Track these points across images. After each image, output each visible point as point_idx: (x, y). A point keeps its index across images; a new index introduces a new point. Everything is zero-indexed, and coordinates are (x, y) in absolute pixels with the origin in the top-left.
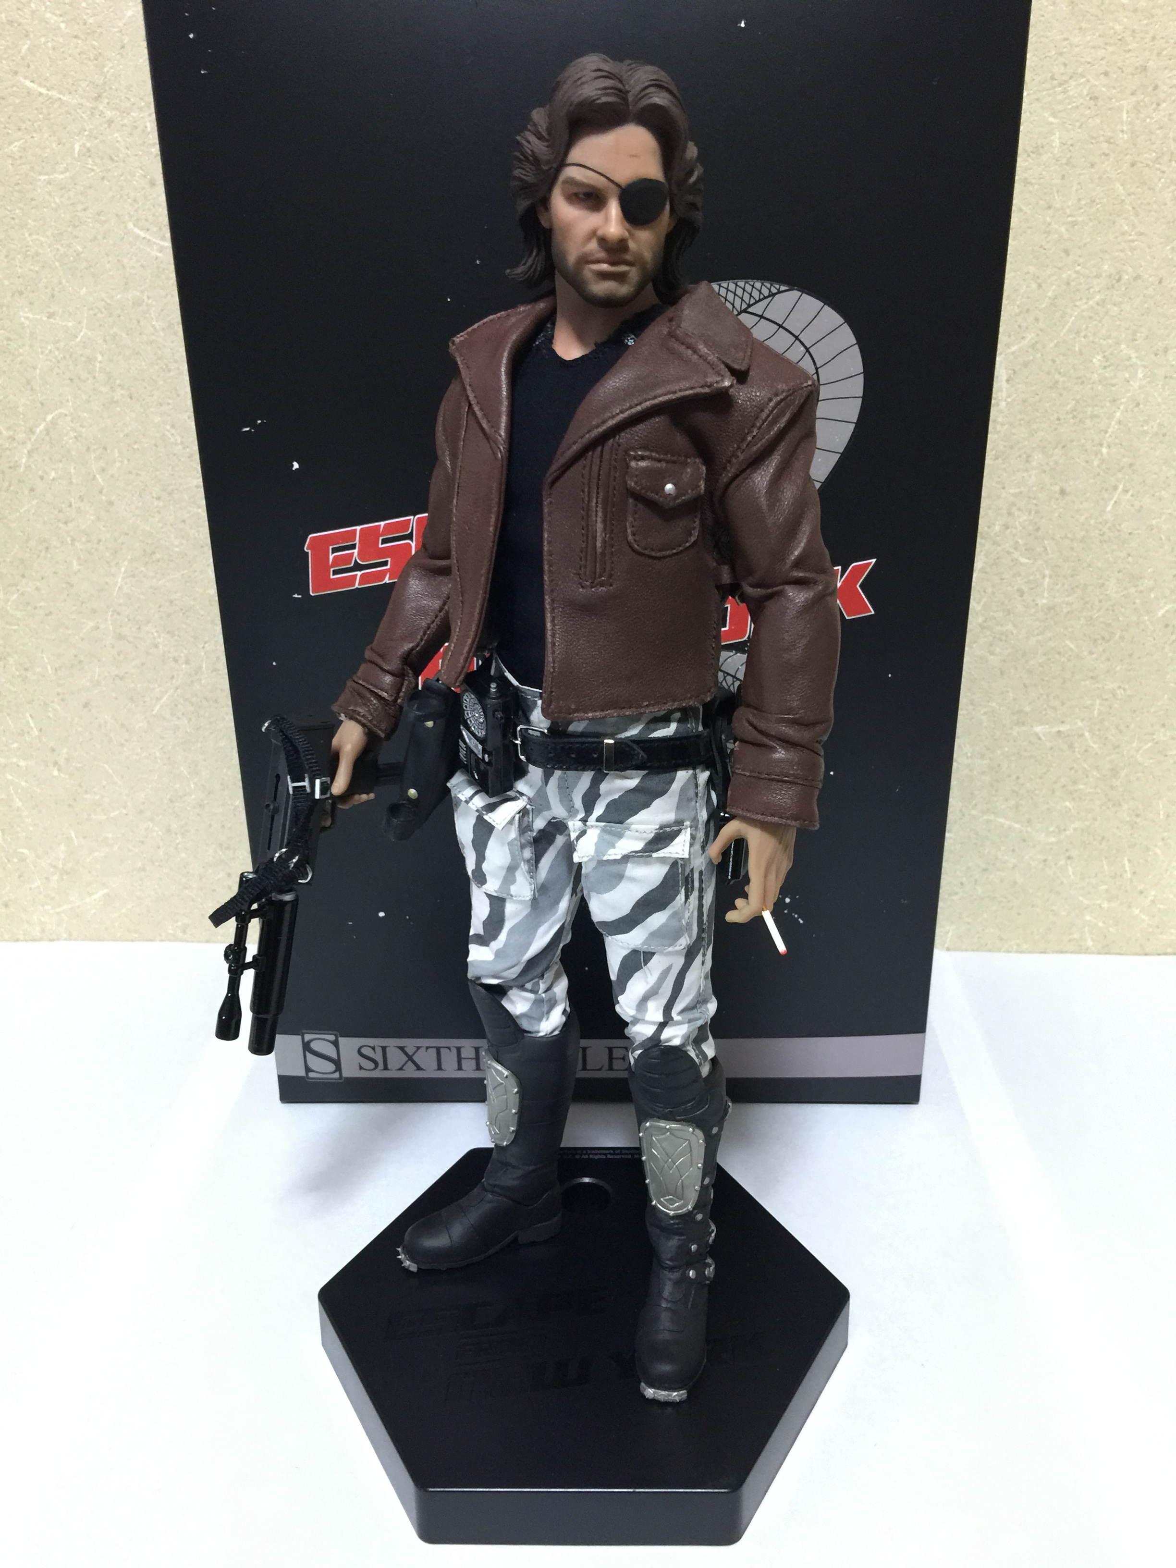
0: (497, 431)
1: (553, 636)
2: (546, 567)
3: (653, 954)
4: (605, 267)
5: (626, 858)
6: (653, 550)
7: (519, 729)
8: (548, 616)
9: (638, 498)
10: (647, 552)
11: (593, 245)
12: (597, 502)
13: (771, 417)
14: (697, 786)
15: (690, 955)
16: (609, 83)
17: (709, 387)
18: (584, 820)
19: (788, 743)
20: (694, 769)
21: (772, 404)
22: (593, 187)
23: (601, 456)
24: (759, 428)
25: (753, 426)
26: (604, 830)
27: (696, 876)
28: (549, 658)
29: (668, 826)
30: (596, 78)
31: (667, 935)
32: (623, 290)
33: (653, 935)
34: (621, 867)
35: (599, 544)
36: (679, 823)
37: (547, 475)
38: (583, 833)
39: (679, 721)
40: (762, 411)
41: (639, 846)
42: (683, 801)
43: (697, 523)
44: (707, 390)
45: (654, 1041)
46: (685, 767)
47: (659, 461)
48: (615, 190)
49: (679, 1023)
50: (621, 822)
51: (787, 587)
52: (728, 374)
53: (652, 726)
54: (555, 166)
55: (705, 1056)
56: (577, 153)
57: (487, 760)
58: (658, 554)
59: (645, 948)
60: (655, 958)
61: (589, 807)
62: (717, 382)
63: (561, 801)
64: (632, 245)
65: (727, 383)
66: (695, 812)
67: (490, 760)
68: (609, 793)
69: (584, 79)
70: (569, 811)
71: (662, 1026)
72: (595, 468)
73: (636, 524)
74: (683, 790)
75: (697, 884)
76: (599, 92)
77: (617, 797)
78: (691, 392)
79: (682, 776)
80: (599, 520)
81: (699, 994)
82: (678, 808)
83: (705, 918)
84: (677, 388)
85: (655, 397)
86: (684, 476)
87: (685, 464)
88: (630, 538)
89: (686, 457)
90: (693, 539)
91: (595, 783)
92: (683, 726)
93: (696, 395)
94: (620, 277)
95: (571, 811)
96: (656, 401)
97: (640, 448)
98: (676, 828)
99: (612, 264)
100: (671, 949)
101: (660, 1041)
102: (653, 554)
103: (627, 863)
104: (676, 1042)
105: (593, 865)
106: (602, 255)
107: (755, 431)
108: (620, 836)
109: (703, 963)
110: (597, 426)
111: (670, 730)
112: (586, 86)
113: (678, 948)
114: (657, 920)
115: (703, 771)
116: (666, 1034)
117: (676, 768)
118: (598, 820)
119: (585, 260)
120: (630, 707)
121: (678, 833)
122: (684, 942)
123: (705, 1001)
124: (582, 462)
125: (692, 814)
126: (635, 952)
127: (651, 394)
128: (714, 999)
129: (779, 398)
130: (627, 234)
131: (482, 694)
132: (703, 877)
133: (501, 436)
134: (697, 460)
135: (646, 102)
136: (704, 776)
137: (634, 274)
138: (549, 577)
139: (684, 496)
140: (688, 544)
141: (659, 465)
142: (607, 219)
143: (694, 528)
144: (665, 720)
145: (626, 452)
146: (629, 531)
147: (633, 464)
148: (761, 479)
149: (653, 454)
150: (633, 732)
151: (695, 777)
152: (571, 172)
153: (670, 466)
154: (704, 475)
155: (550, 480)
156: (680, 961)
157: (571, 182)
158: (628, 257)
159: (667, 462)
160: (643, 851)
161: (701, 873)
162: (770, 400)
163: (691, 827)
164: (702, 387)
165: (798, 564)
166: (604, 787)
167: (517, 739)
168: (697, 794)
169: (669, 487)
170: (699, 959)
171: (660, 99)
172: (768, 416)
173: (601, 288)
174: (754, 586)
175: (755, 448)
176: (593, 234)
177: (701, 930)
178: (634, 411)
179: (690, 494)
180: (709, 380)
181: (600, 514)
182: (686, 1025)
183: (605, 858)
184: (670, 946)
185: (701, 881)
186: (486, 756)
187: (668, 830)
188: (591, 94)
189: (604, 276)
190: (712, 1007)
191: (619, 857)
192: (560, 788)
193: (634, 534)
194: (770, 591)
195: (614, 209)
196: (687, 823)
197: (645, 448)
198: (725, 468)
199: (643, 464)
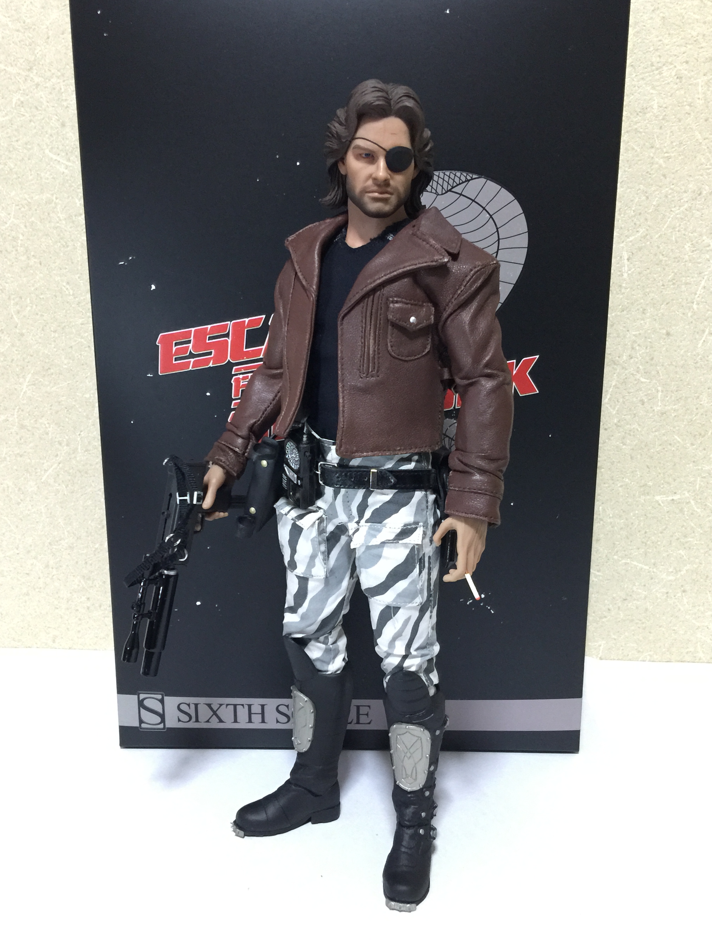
0: (311, 286)
1: (343, 406)
2: (340, 366)
3: (399, 608)
4: (376, 195)
7: (320, 464)
8: (341, 395)
9: (394, 325)
10: (399, 357)
11: (370, 183)
12: (370, 328)
14: (427, 502)
15: (422, 610)
16: (380, 94)
17: (435, 262)
18: (358, 522)
19: (482, 471)
20: (426, 491)
21: (472, 273)
22: (370, 150)
23: (373, 301)
24: (465, 286)
26: (370, 528)
27: (426, 559)
28: (341, 419)
30: (373, 91)
31: (409, 595)
32: (387, 208)
33: (399, 595)
34: (380, 550)
35: (371, 352)
36: (416, 523)
37: (341, 312)
38: (357, 530)
39: (417, 461)
40: (467, 276)
41: (391, 537)
42: (419, 510)
43: (430, 340)
45: (400, 667)
46: (420, 489)
47: (407, 304)
48: (383, 152)
49: (415, 657)
50: (381, 522)
51: (481, 378)
52: (447, 254)
53: (400, 463)
54: (349, 139)
55: (431, 681)
56: (362, 132)
58: (407, 359)
59: (394, 604)
60: (401, 610)
61: (361, 514)
62: (441, 259)
63: (344, 510)
64: (392, 183)
65: (446, 260)
66: (426, 517)
67: (301, 484)
68: (374, 504)
69: (366, 92)
70: (349, 517)
71: (405, 657)
72: (369, 308)
73: (393, 340)
74: (419, 503)
75: (427, 565)
76: (375, 99)
77: (378, 507)
79: (418, 494)
80: (371, 338)
81: (427, 638)
82: (415, 514)
83: (432, 587)
84: (417, 262)
85: (404, 267)
86: (421, 312)
87: (422, 306)
88: (390, 348)
89: (423, 302)
90: (427, 350)
91: (365, 498)
92: (419, 464)
97: (396, 296)
98: (414, 526)
99: (381, 193)
101: (403, 668)
102: (403, 358)
103: (383, 547)
104: (413, 669)
105: (363, 549)
106: (375, 188)
107: (463, 288)
108: (379, 531)
109: (430, 617)
110: (370, 284)
111: (411, 466)
113: (415, 605)
115: (431, 494)
116: (407, 663)
117: (415, 489)
118: (367, 521)
119: (365, 191)
120: (389, 451)
121: (415, 529)
122: (418, 600)
123: (432, 644)
124: (362, 305)
125: (424, 519)
126: (388, 607)
128: (437, 643)
129: (476, 270)
130: (389, 176)
133: (313, 288)
134: (429, 304)
135: (401, 105)
136: (432, 497)
137: (394, 199)
138: (342, 372)
139: (422, 324)
140: (424, 353)
142: (378, 168)
143: (427, 344)
144: (409, 460)
145: (387, 299)
146: (389, 344)
147: (391, 305)
148: (466, 315)
149: (403, 300)
150: (389, 465)
152: (358, 142)
153: (413, 307)
154: (433, 312)
155: (342, 315)
156: (416, 614)
157: (358, 147)
158: (389, 189)
159: (411, 304)
160: (394, 539)
161: (429, 557)
162: (471, 270)
163: (423, 526)
164: (432, 262)
165: (487, 365)
166: (370, 500)
167: (318, 471)
168: (427, 507)
169: (412, 319)
170: (428, 614)
171: (409, 103)
172: (470, 279)
173: (374, 207)
175: (463, 297)
176: (370, 176)
177: (429, 595)
178: (392, 275)
179: (425, 323)
180: (436, 258)
181: (372, 335)
182: (420, 659)
183: (370, 544)
184: (409, 603)
185: (429, 563)
186: (299, 481)
187: (409, 527)
188: (370, 100)
189: (376, 200)
190: (437, 649)
191: (379, 543)
192: (343, 501)
193: (392, 346)
194: (470, 381)
195: (382, 162)
196: (421, 524)
197: (399, 297)
199: (397, 305)
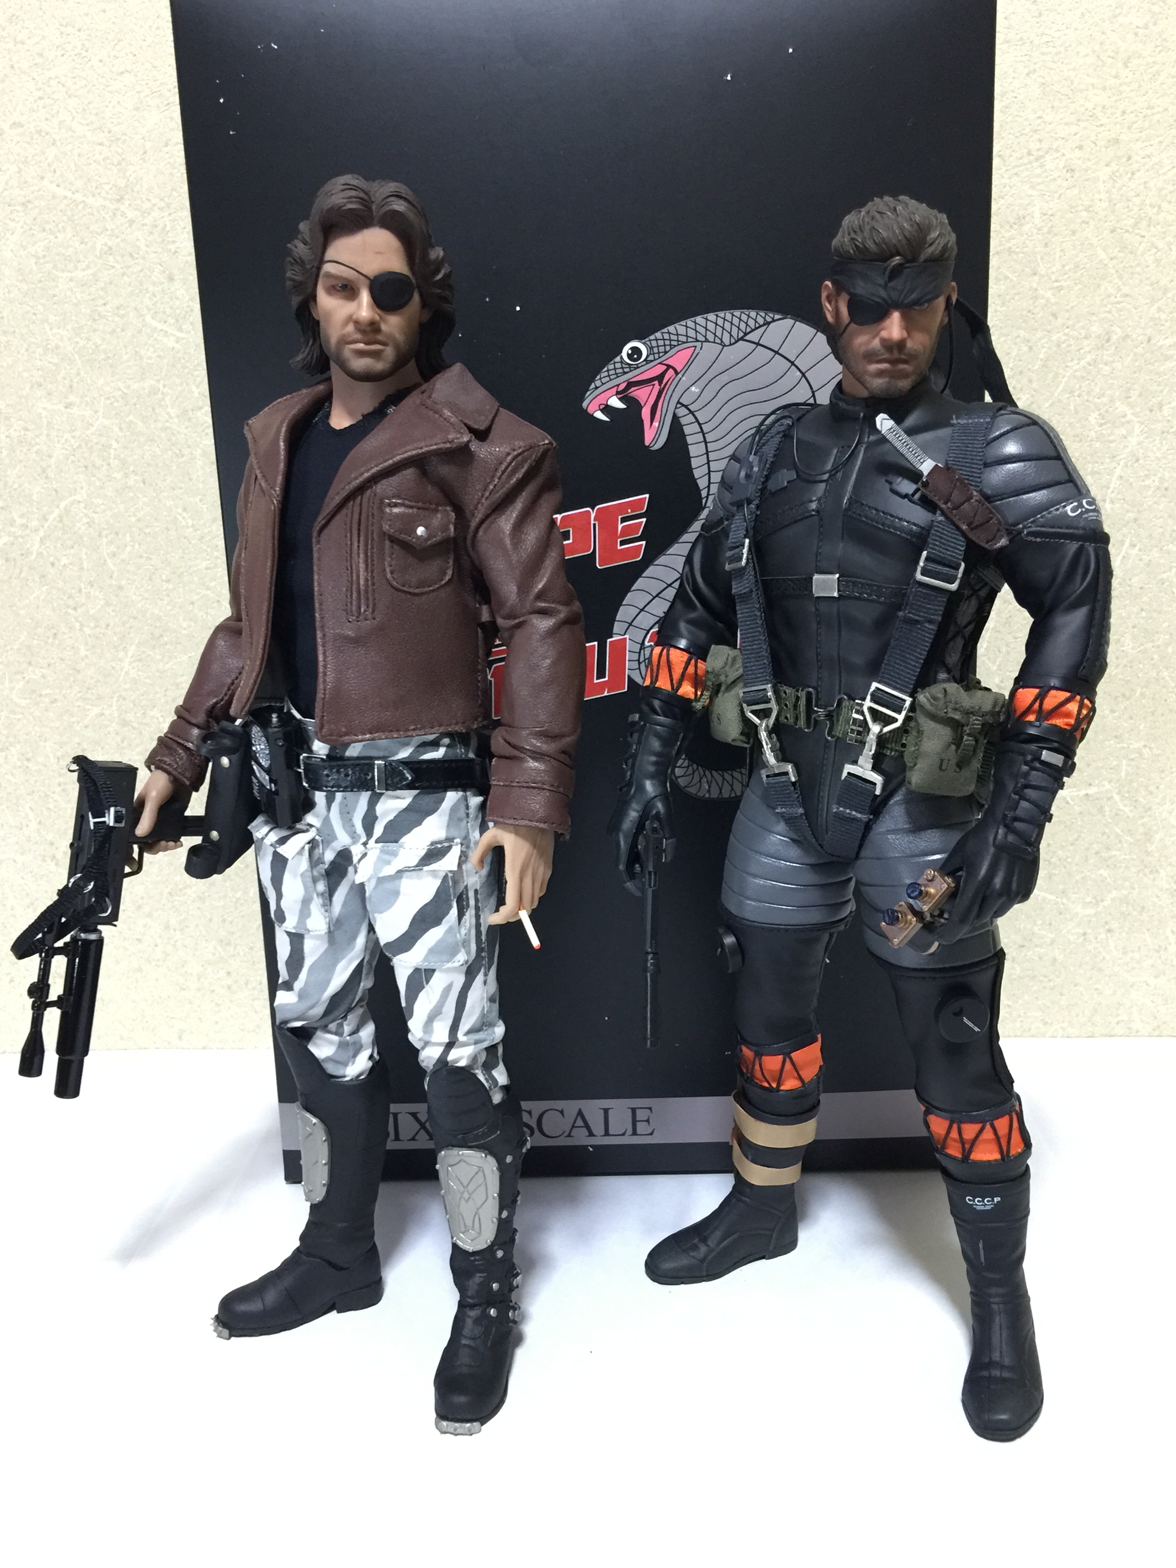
0: (273, 488)
1: (325, 667)
2: (317, 605)
3: (434, 971)
4: (361, 346)
5: (400, 873)
6: (410, 587)
7: (301, 757)
8: (320, 649)
9: (393, 540)
10: (405, 589)
11: (350, 328)
12: (358, 547)
13: (510, 468)
14: (467, 807)
15: (470, 973)
16: (353, 193)
17: (450, 442)
18: (365, 844)
20: (464, 791)
21: (509, 458)
22: (346, 279)
23: (361, 505)
24: (499, 478)
25: (493, 477)
26: (382, 851)
27: (471, 894)
28: (321, 686)
29: (440, 842)
30: (343, 190)
31: (446, 950)
32: (379, 366)
33: (432, 951)
34: (397, 882)
35: (362, 582)
36: (449, 839)
37: (316, 524)
38: (365, 855)
39: (448, 746)
40: (501, 463)
41: (415, 861)
42: (453, 819)
43: (451, 562)
44: (448, 445)
45: (442, 1061)
46: (455, 787)
47: (412, 507)
48: (367, 282)
49: (464, 1045)
50: (397, 842)
51: (532, 616)
52: (467, 431)
53: (421, 749)
54: (315, 264)
55: (495, 1081)
56: (332, 253)
57: (273, 789)
58: (416, 591)
59: (426, 965)
60: (436, 974)
61: (369, 831)
62: (458, 438)
63: (344, 827)
64: (384, 327)
65: (465, 439)
66: (465, 832)
67: (276, 790)
68: (386, 813)
69: (333, 192)
70: (353, 838)
71: (450, 1046)
72: (356, 516)
73: (393, 563)
74: (454, 810)
75: (472, 902)
76: (345, 201)
77: (391, 817)
78: (435, 447)
79: (452, 797)
80: (361, 561)
81: (483, 1015)
82: (448, 826)
83: (483, 938)
84: (423, 444)
85: (406, 452)
86: (434, 521)
87: (436, 511)
88: (389, 576)
89: (437, 505)
90: (447, 578)
91: (372, 804)
92: (451, 751)
93: (441, 449)
94: (376, 355)
95: (354, 837)
96: (406, 455)
97: (393, 497)
98: (446, 845)
99: (367, 343)
100: (449, 965)
101: (448, 1063)
102: (412, 590)
103: (401, 878)
104: (462, 1063)
105: (373, 882)
106: (358, 336)
107: (496, 480)
108: (395, 854)
109: (485, 983)
110: (356, 478)
111: (439, 753)
112: (333, 197)
113: (457, 964)
114: (433, 936)
115: (475, 795)
116: (453, 1055)
117: (446, 789)
118: (377, 841)
119: (344, 341)
120: (398, 731)
121: (450, 847)
122: (461, 958)
123: (492, 1025)
124: (344, 511)
125: (463, 834)
126: (417, 970)
127: (403, 450)
128: (501, 1022)
129: (515, 453)
130: (377, 318)
131: (265, 724)
132: (479, 896)
133: (275, 491)
134: (448, 508)
135: (386, 208)
136: (475, 801)
137: (389, 353)
138: (320, 614)
139: (435, 537)
140: (443, 582)
141: (411, 511)
142: (359, 306)
143: (448, 568)
144: (435, 744)
145: (382, 502)
146: (388, 570)
147: (388, 510)
148: (506, 522)
149: (406, 502)
150: (404, 754)
151: (466, 799)
152: (328, 268)
153: (420, 511)
154: (453, 520)
155: (318, 528)
156: (460, 979)
157: (329, 275)
158: (380, 337)
159: (419, 508)
160: (417, 866)
161: (476, 891)
162: (508, 454)
163: (462, 844)
164: (445, 443)
165: (540, 596)
166: (380, 808)
167: (300, 768)
168: (468, 815)
169: (420, 531)
170: (480, 978)
171: (399, 206)
172: (507, 468)
173: (359, 364)
174: (504, 618)
175: (498, 495)
176: (350, 319)
177: (479, 950)
178: (386, 464)
179: (439, 537)
180: (450, 437)
181: (362, 556)
182: (473, 1047)
183: (381, 875)
184: (448, 962)
185: (477, 900)
186: (273, 785)
187: (439, 846)
188: (338, 202)
189: (361, 354)
190: (500, 1030)
191: (393, 872)
192: (341, 813)
193: (392, 573)
194: (517, 621)
195: (365, 297)
196: (458, 840)
197: (399, 497)
198: (473, 515)
199: (396, 510)
